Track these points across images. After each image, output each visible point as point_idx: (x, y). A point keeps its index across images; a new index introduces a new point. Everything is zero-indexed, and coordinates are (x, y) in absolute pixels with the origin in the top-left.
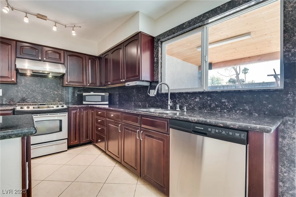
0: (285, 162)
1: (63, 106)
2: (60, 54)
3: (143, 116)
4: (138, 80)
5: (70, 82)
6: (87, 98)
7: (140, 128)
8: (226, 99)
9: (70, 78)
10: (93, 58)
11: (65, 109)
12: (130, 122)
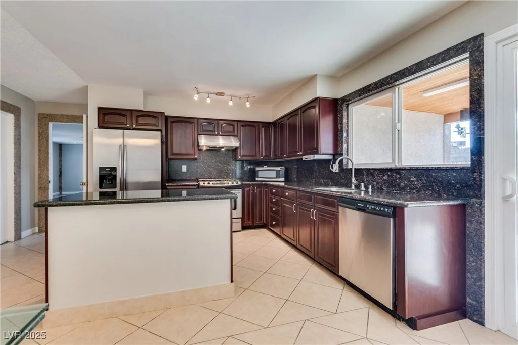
0: (473, 250)
1: (237, 183)
2: (233, 126)
3: (317, 194)
4: (317, 153)
5: (243, 156)
6: (260, 174)
7: (313, 207)
8: (415, 177)
9: (243, 151)
10: (266, 125)
11: (239, 186)
12: (305, 201)
